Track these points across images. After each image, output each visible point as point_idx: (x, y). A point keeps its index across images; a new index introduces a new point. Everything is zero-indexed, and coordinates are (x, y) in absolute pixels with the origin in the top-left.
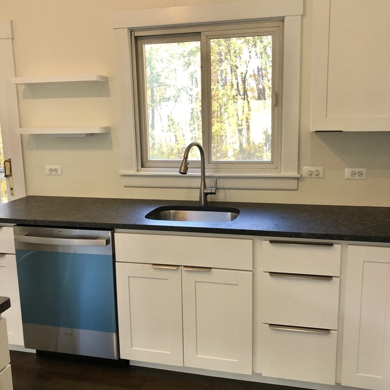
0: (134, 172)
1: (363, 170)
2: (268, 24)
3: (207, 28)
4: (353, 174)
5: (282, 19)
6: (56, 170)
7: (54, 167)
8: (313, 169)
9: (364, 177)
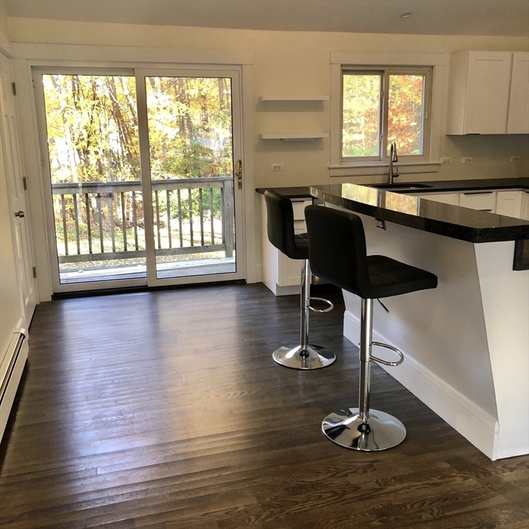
0: (338, 166)
1: (471, 158)
2: (424, 69)
3: (389, 68)
4: (466, 160)
5: (432, 67)
6: (279, 167)
7: (278, 165)
8: (446, 158)
9: (471, 162)
